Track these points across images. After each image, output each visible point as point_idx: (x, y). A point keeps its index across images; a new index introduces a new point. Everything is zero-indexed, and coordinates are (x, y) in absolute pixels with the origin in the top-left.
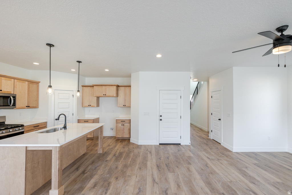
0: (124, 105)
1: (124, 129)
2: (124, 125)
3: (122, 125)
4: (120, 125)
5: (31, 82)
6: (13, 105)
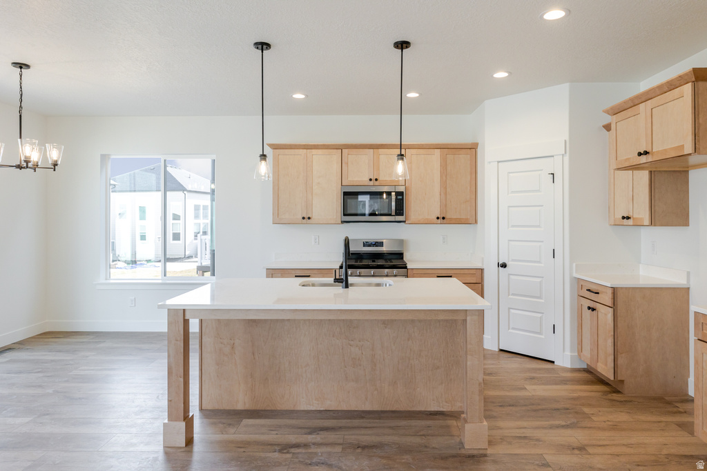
5: (450, 149)
6: (397, 214)
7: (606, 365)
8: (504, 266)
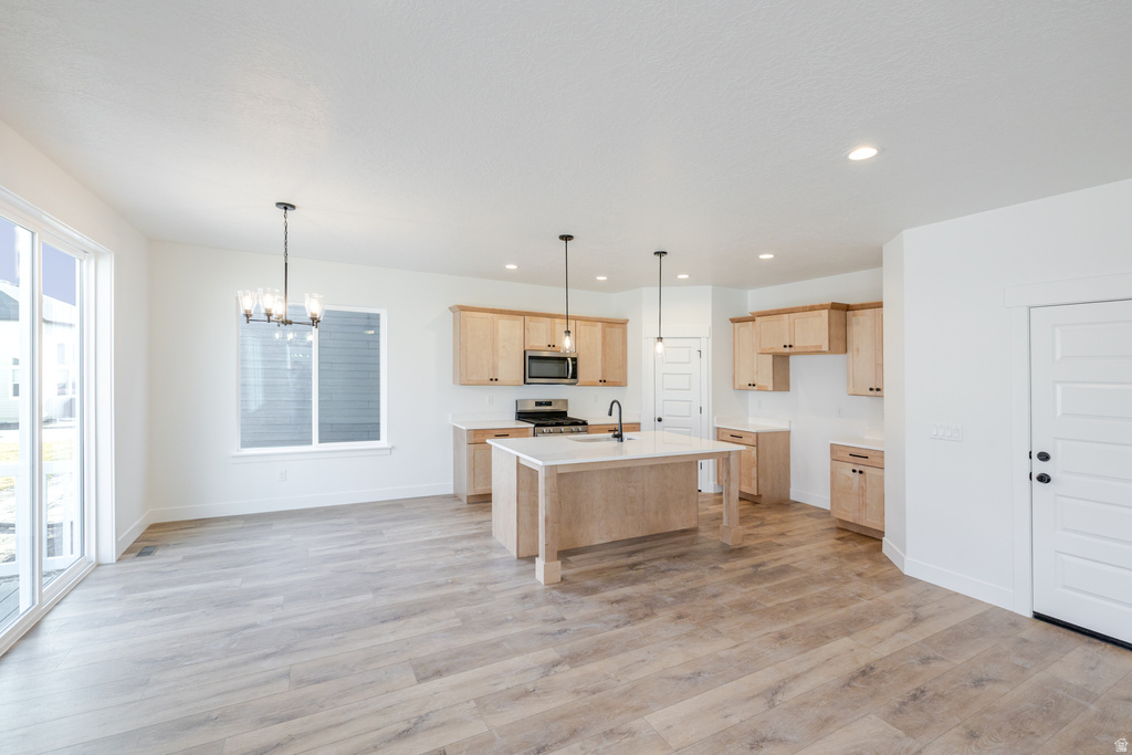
0: (871, 389)
1: (862, 490)
2: (861, 472)
3: (854, 471)
4: (846, 469)
5: (609, 323)
6: (572, 377)
7: (750, 486)
8: (660, 420)
